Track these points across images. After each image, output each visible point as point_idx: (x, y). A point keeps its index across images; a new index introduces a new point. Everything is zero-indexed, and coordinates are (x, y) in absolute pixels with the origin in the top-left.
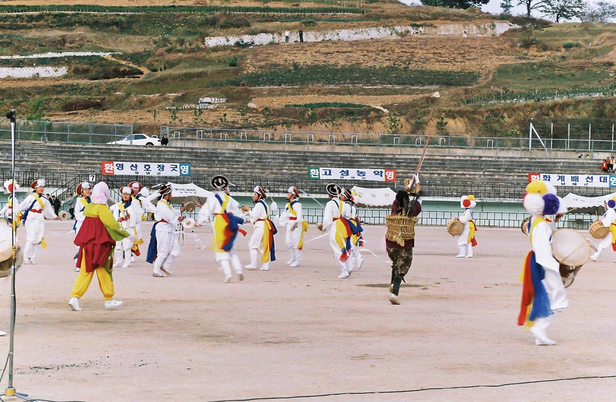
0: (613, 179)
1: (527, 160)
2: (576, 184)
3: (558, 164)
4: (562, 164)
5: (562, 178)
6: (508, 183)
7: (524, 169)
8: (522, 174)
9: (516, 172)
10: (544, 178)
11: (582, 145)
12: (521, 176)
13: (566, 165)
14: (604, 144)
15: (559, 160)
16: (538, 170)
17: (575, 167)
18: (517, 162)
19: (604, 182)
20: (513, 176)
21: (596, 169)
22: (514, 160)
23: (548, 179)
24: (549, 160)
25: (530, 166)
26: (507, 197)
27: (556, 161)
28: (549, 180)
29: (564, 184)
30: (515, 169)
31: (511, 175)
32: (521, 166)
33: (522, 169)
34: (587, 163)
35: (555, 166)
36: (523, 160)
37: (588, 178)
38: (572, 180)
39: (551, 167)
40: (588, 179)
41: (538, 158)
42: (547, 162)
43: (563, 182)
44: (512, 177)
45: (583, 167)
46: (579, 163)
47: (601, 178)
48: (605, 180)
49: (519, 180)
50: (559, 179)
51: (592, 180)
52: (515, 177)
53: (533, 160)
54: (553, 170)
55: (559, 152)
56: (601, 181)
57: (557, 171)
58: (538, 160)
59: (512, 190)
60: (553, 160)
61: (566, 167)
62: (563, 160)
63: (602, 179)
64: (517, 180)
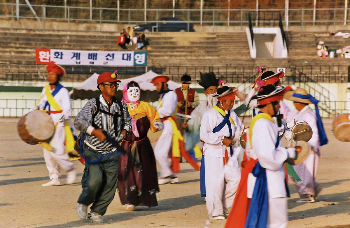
0: (138, 57)
1: (24, 32)
2: (93, 63)
3: (63, 38)
4: (68, 38)
5: (77, 56)
6: (5, 61)
7: (22, 44)
8: (20, 50)
9: (12, 47)
10: (55, 54)
11: (83, 14)
12: (21, 52)
13: (74, 38)
14: (108, 13)
15: (64, 33)
16: (40, 45)
17: (85, 42)
18: (11, 34)
19: (127, 60)
20: (10, 52)
21: (110, 44)
22: (7, 32)
23: (60, 56)
24: (51, 33)
25: (29, 40)
26: (9, 79)
27: (61, 33)
28: (61, 58)
29: (80, 63)
30: (10, 43)
31: (6, 52)
32: (18, 39)
33: (20, 44)
34: (99, 37)
35: (61, 41)
36: (18, 32)
37: (109, 55)
38: (89, 58)
39: (56, 41)
40: (109, 57)
41: (38, 30)
42: (50, 35)
43: (78, 61)
44: (8, 54)
45: (95, 42)
46: (90, 37)
47: (123, 55)
48: (129, 57)
49: (19, 57)
50: (74, 56)
51: (113, 58)
52: (13, 54)
53: (32, 33)
54: (59, 45)
55: (54, 23)
56: (123, 59)
57: (64, 47)
58: (38, 33)
59: (14, 70)
60: (56, 33)
61: (74, 41)
62: (69, 33)
63: (125, 57)
64: (16, 58)
